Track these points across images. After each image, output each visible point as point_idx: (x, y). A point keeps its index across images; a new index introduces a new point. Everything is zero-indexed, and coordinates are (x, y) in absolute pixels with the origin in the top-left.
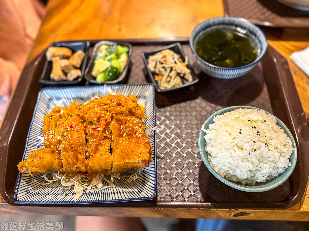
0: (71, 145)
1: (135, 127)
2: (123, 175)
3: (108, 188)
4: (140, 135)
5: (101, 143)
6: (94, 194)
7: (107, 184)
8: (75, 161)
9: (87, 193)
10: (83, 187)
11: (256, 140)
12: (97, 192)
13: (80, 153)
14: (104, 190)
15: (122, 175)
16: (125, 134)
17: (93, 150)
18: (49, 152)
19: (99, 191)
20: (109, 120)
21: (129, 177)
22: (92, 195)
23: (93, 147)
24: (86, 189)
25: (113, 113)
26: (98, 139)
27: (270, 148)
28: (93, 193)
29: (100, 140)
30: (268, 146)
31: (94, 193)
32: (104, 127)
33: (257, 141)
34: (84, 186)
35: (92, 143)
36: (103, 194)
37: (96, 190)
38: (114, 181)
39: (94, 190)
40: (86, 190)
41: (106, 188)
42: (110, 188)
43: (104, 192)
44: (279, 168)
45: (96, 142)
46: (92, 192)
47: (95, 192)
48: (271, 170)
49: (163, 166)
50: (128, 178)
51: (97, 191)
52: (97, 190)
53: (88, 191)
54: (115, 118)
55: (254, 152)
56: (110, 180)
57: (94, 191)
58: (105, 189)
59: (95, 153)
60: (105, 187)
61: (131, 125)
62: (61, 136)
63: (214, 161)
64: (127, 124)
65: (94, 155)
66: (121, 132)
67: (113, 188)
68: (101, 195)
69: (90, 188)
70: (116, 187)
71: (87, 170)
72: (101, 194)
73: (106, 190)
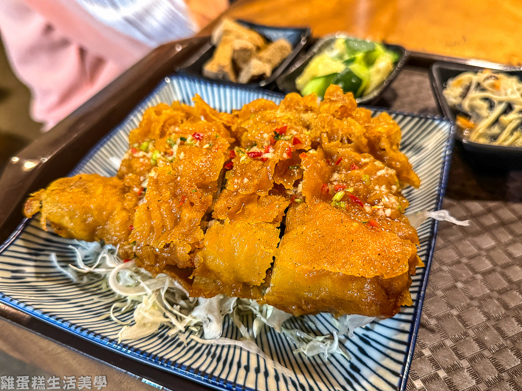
0: (177, 178)
1: (377, 187)
2: (292, 329)
3: (235, 347)
4: (388, 212)
5: (259, 197)
6: (184, 347)
7: (237, 336)
8: (168, 224)
9: (167, 337)
10: (164, 314)
12: (199, 346)
13: (192, 204)
14: (219, 349)
15: (288, 325)
16: (339, 195)
17: (229, 208)
18: (115, 187)
19: (204, 347)
20: (306, 145)
21: (309, 341)
22: (179, 349)
23: (234, 202)
24: (169, 325)
25: (323, 130)
26: (256, 181)
28: (185, 344)
29: (259, 187)
31: (188, 344)
32: (285, 156)
34: (168, 314)
35: (236, 186)
36: (213, 357)
37: (196, 338)
38: (260, 334)
39: (192, 337)
40: (170, 328)
41: (229, 347)
42: (241, 349)
43: (218, 352)
45: (246, 187)
46: (182, 338)
47: (193, 344)
49: (427, 353)
50: (307, 343)
51: (197, 343)
52: (201, 341)
53: (172, 333)
54: (322, 147)
56: (249, 327)
57: (189, 340)
58: (223, 347)
59: (233, 216)
60: (228, 342)
61: (365, 178)
62: (162, 153)
64: (356, 172)
65: (227, 221)
66: (330, 187)
67: (249, 353)
68: (204, 356)
69: (180, 326)
70: (261, 355)
71: (193, 263)
72: (208, 354)
73: (225, 350)
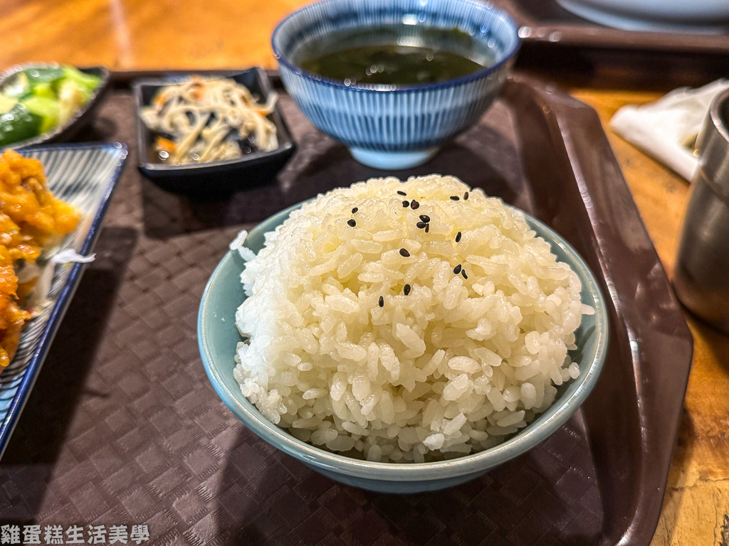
11: (412, 246)
27: (478, 288)
30: (466, 277)
33: (418, 253)
44: (524, 382)
48: (483, 385)
55: (401, 297)
63: (249, 354)
